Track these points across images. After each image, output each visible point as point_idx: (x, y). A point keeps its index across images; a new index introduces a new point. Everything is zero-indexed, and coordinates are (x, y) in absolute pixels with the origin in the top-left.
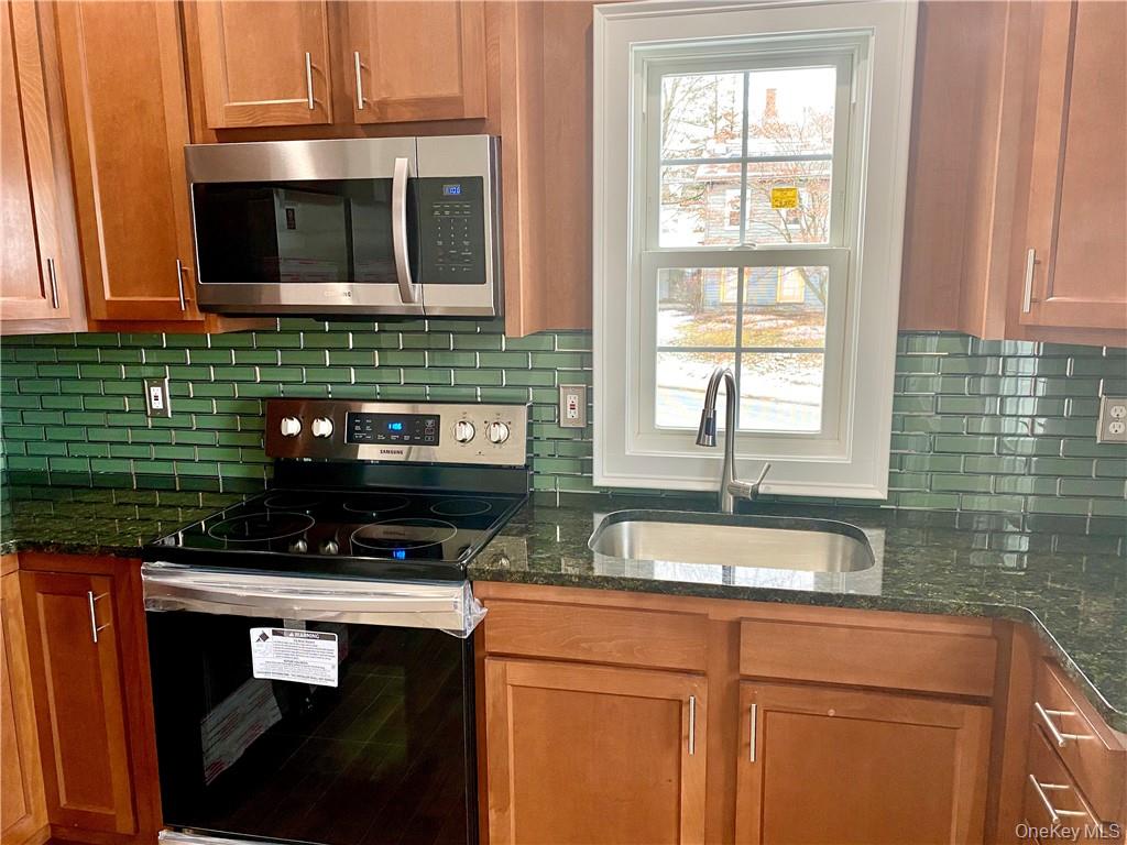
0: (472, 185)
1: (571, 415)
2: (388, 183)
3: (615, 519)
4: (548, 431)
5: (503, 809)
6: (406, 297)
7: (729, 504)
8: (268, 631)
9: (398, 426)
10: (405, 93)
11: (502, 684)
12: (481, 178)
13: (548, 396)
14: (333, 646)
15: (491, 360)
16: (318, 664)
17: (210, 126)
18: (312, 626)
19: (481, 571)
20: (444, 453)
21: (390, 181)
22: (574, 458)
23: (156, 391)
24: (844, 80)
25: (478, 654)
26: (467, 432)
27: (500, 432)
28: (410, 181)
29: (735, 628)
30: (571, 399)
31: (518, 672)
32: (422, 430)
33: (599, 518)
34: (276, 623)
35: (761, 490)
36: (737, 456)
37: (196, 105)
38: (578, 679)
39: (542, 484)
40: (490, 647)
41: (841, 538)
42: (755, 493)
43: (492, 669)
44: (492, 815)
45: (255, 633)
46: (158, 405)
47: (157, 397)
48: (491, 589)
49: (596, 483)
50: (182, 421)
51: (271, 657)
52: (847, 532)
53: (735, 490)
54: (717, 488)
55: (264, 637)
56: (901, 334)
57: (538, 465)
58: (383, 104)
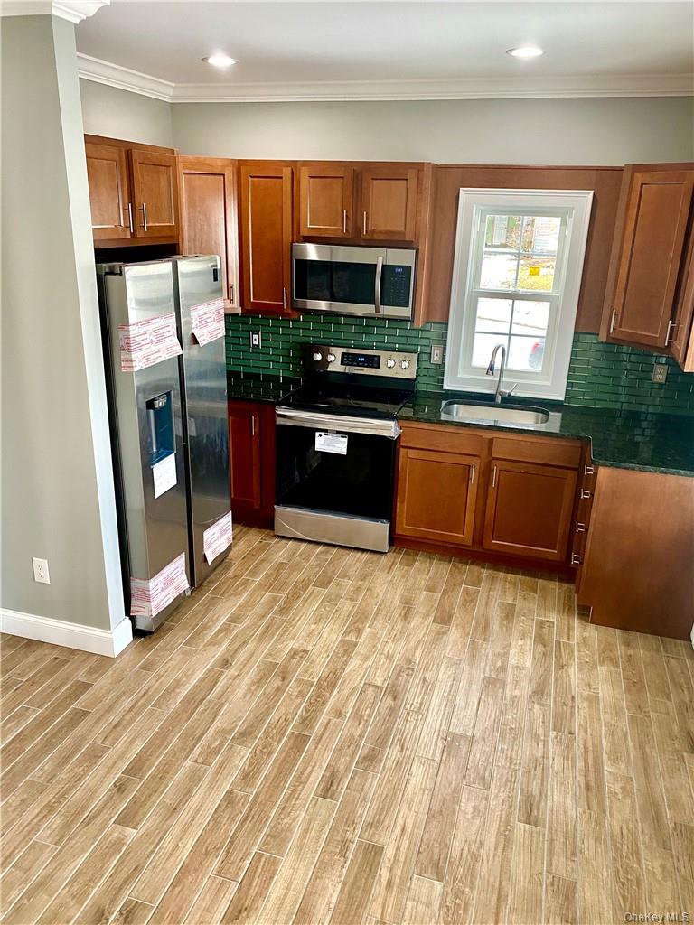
0: (407, 269)
1: (436, 359)
3: (451, 403)
4: (425, 365)
5: (402, 502)
6: (377, 311)
7: (499, 399)
8: (322, 434)
9: (362, 359)
10: (383, 228)
11: (406, 458)
12: (410, 267)
13: (426, 350)
14: (346, 440)
15: (403, 332)
16: (340, 447)
17: (301, 234)
18: (338, 432)
19: (401, 416)
20: (382, 371)
21: (376, 265)
22: (435, 377)
23: (255, 336)
24: (564, 223)
25: (398, 447)
26: (391, 363)
27: (406, 364)
28: (383, 266)
29: (491, 441)
30: (436, 351)
31: (412, 454)
32: (373, 362)
33: (444, 403)
34: (326, 431)
35: (512, 394)
36: (504, 380)
37: (295, 226)
38: (434, 456)
39: (421, 388)
40: (402, 444)
41: (541, 414)
42: (509, 395)
43: (402, 451)
44: (398, 504)
45: (317, 434)
46: (256, 343)
47: (255, 340)
48: (405, 423)
49: (444, 388)
50: (265, 350)
51: (322, 444)
52: (543, 412)
53: (501, 394)
54: (495, 392)
55: (320, 436)
56: (575, 333)
57: (420, 379)
58: (373, 232)
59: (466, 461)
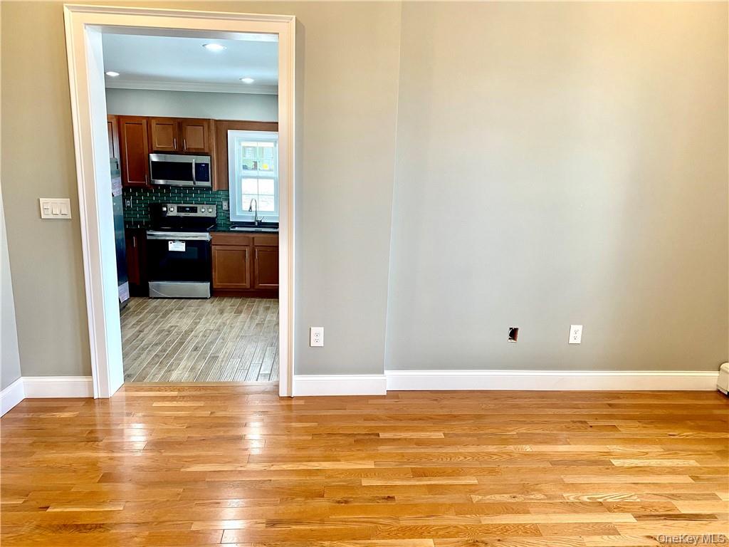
0: (207, 165)
1: (225, 207)
2: (191, 164)
4: (220, 210)
5: (215, 272)
6: (194, 184)
7: (257, 224)
9: (188, 209)
10: (194, 147)
11: (215, 250)
12: (208, 163)
13: (220, 203)
14: (184, 244)
16: (181, 247)
17: (152, 150)
18: (181, 240)
19: (211, 231)
20: (199, 214)
22: (225, 216)
25: (211, 245)
27: (211, 210)
28: (196, 164)
29: (253, 238)
30: (225, 204)
31: (218, 247)
32: (194, 210)
34: (173, 241)
36: (257, 215)
37: (150, 146)
38: (228, 248)
39: (219, 221)
40: (213, 243)
43: (213, 247)
44: (213, 273)
45: (169, 242)
48: (213, 233)
49: (230, 221)
50: (135, 209)
51: (172, 247)
53: (257, 221)
54: (254, 221)
55: (171, 243)
57: (218, 217)
58: (189, 149)
59: (242, 248)
